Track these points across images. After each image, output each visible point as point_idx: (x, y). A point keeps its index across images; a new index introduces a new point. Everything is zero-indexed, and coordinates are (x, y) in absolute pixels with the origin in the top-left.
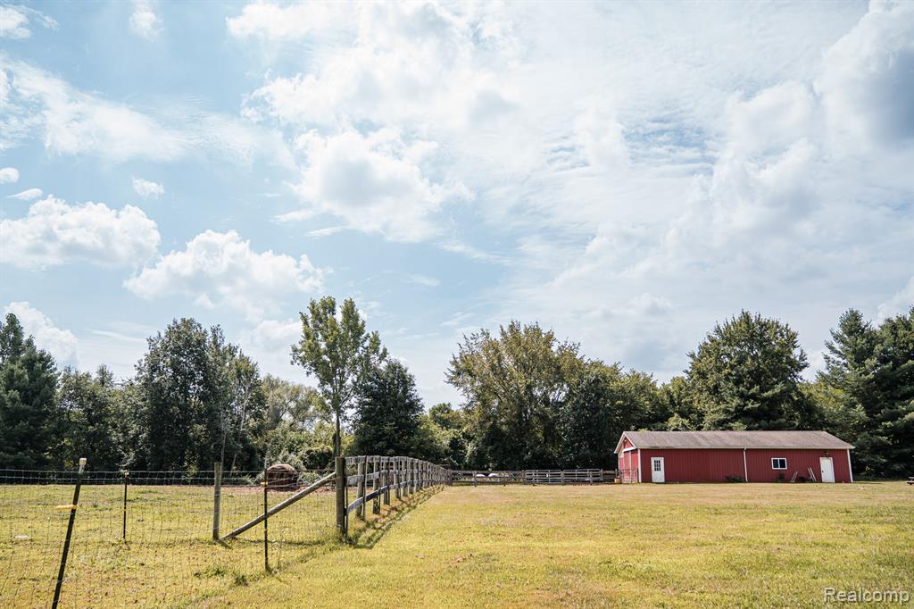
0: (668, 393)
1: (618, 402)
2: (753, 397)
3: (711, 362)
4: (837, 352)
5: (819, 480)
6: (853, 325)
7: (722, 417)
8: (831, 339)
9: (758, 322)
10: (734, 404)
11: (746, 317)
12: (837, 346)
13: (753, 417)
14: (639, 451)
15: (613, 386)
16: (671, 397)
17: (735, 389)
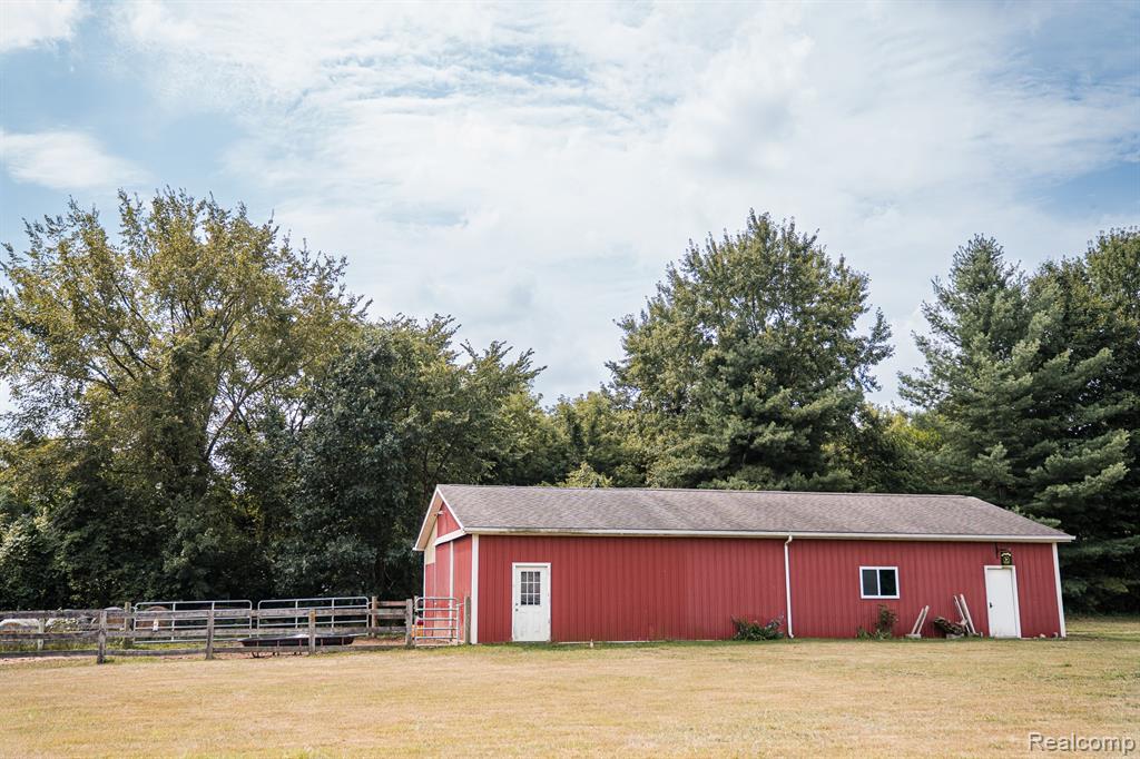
0: (570, 417)
1: (438, 414)
2: (774, 416)
3: (674, 334)
4: (945, 329)
5: (982, 631)
6: (980, 270)
7: (696, 466)
8: (934, 300)
9: (789, 239)
10: (728, 433)
11: (762, 229)
12: (948, 317)
13: (771, 465)
14: (475, 542)
15: (428, 372)
16: (577, 428)
17: (732, 397)
